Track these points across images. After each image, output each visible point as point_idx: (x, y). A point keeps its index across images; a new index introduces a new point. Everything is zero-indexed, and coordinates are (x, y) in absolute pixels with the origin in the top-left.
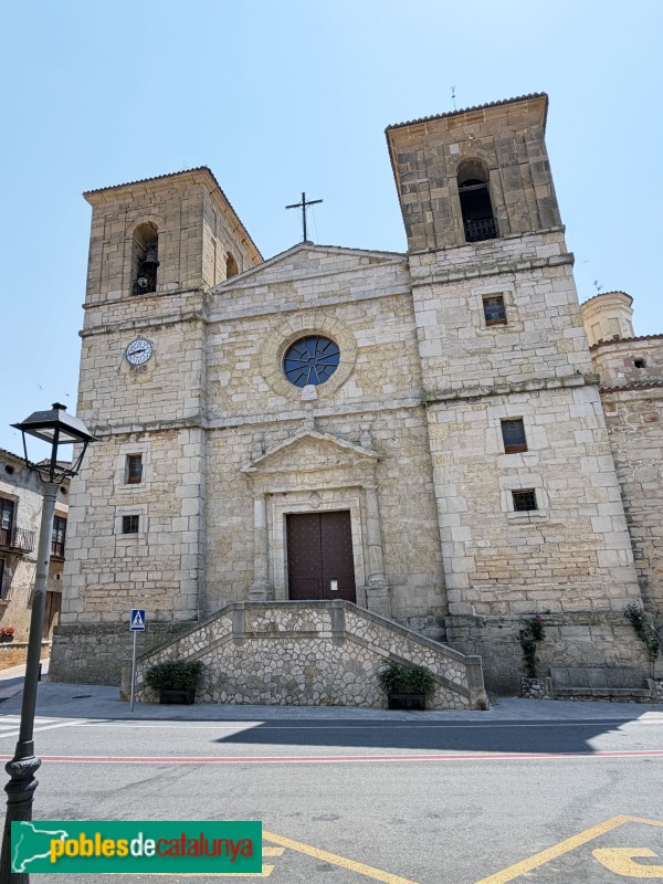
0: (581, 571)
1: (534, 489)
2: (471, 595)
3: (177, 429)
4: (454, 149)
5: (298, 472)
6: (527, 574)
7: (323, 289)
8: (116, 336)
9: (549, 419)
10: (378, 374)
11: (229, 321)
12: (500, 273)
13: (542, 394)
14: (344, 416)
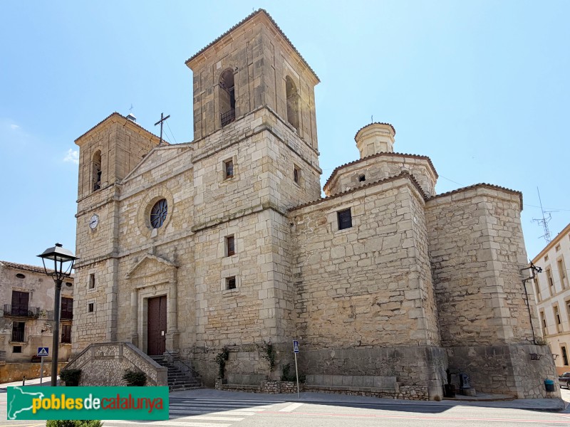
0: (251, 322)
1: (234, 277)
2: (205, 337)
3: (106, 260)
4: (219, 65)
5: (146, 277)
6: (228, 324)
7: (162, 172)
8: (87, 215)
9: (246, 233)
10: (181, 217)
11: (127, 198)
12: (231, 145)
13: (245, 218)
14: (167, 243)
